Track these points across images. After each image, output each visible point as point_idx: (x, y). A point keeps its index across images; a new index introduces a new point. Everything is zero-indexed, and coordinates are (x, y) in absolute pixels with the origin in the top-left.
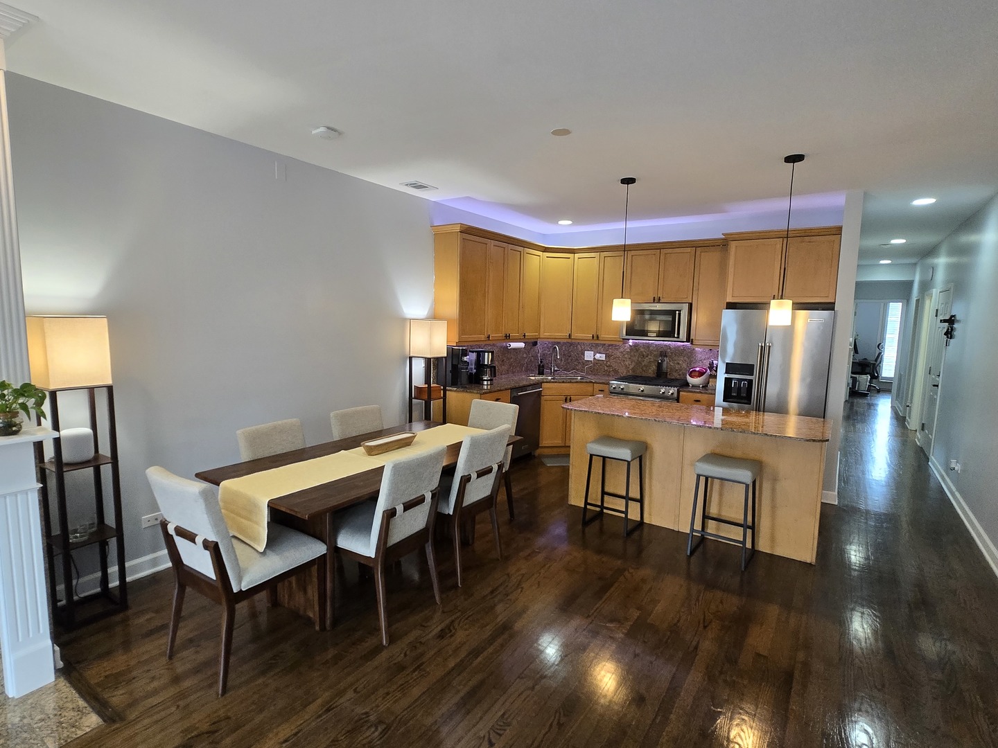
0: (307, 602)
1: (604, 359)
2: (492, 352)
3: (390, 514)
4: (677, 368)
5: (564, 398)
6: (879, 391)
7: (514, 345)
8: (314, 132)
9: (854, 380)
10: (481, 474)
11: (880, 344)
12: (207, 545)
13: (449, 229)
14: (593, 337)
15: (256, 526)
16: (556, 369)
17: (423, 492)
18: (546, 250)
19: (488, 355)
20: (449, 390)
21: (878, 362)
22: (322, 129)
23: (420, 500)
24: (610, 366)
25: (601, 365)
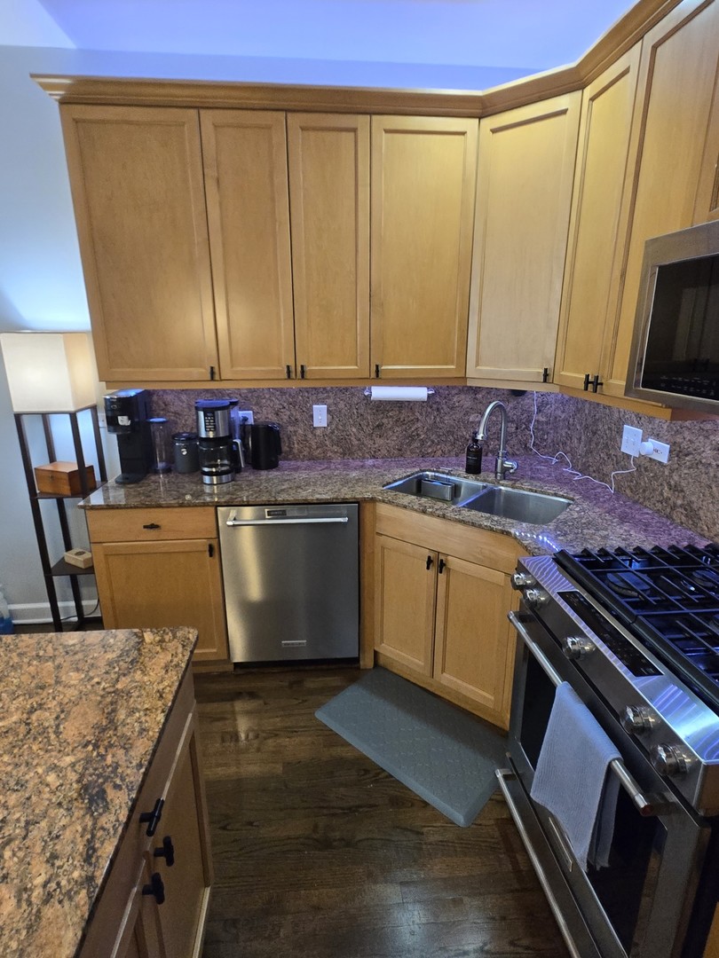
1: (665, 461)
18: (483, 107)
25: (655, 477)
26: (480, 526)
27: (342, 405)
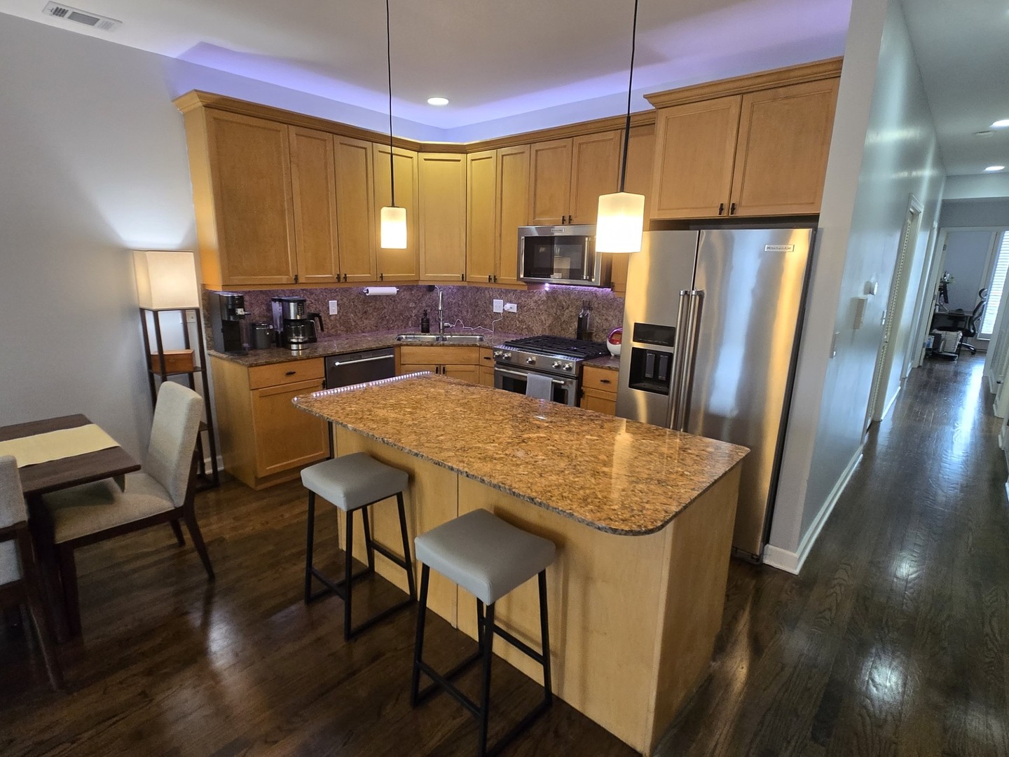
1: (515, 311)
4: (604, 327)
5: (435, 367)
6: (973, 353)
9: (938, 339)
11: (983, 289)
13: (191, 103)
14: (490, 279)
16: (446, 324)
18: (421, 148)
21: (977, 315)
24: (521, 322)
25: (512, 319)
26: (462, 346)
27: (345, 300)
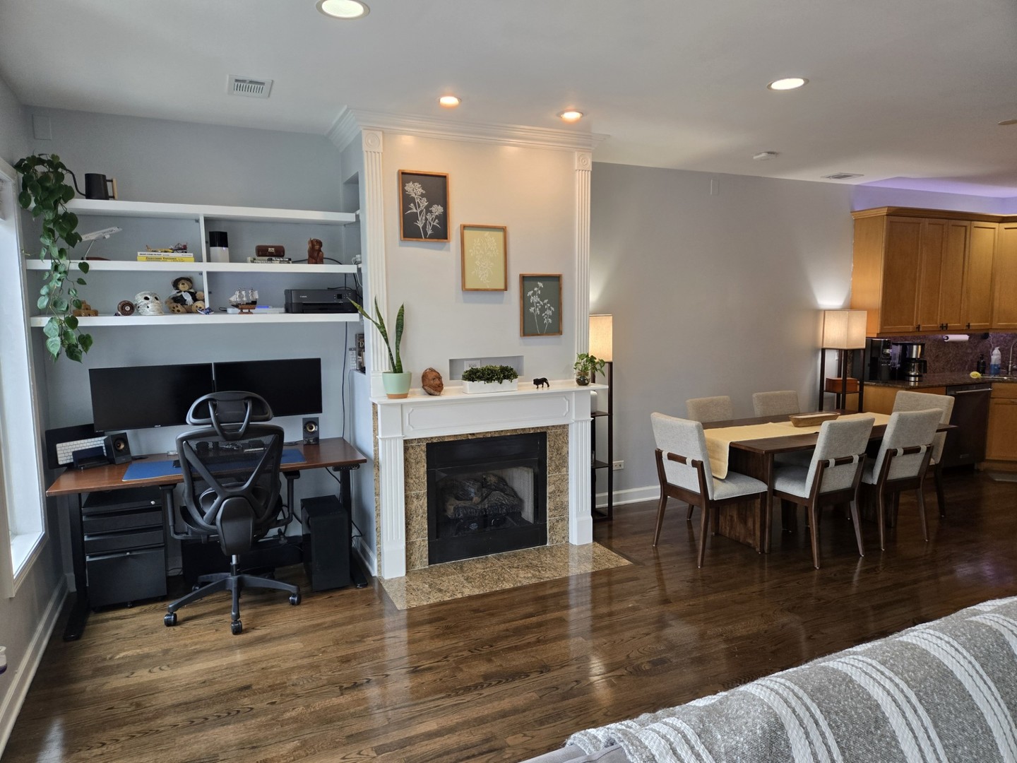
0: (750, 531)
2: (923, 345)
3: (824, 465)
7: (953, 337)
8: (755, 158)
10: (908, 451)
12: (694, 463)
13: (873, 213)
15: (717, 462)
17: (852, 455)
18: (1003, 220)
19: (917, 349)
20: (866, 385)
22: (763, 155)
23: (849, 460)
